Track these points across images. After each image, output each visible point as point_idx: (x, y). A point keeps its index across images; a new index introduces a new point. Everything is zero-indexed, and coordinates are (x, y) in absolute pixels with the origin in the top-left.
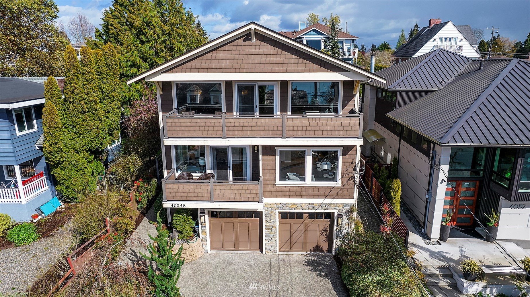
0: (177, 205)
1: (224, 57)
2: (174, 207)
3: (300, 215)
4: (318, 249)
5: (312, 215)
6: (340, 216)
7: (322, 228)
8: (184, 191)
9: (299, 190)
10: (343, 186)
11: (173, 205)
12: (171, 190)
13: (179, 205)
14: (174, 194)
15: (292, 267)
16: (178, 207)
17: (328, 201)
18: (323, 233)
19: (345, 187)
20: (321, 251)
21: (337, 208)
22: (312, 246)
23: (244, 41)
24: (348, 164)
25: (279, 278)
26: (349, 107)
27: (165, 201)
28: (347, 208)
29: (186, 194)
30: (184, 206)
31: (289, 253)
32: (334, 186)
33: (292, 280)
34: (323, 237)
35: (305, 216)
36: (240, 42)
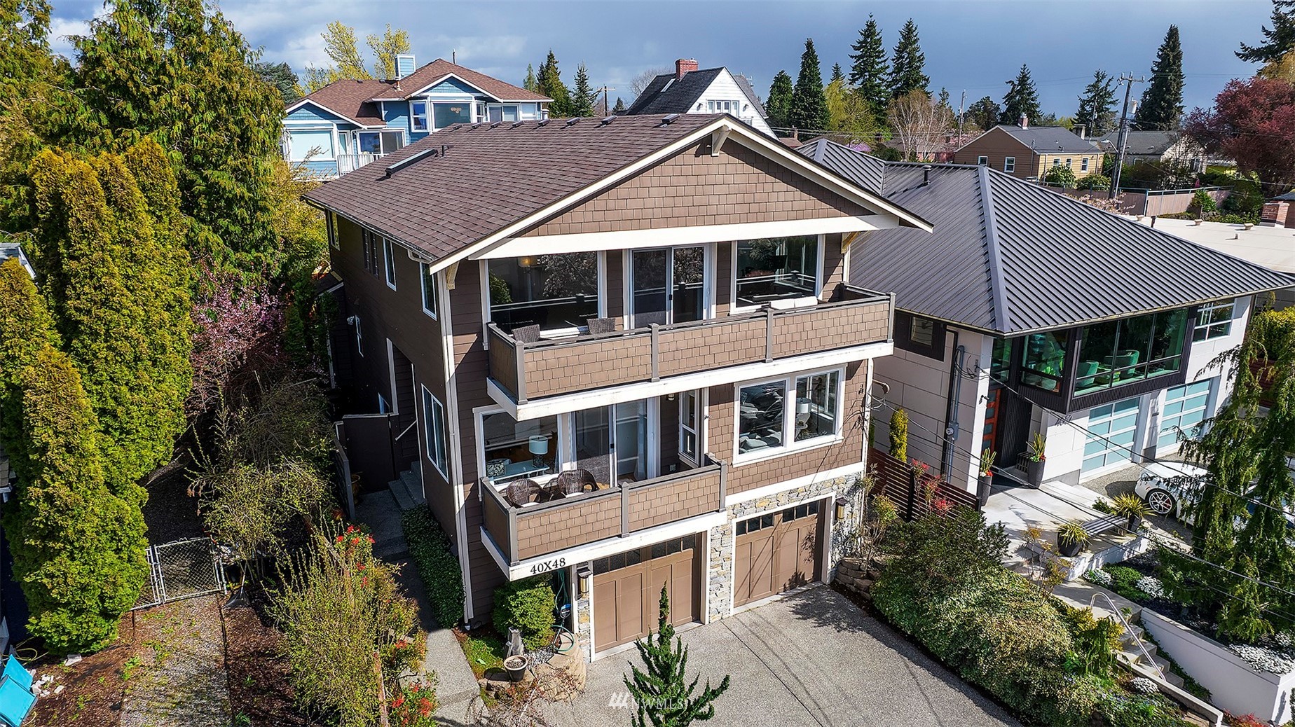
0: (545, 566)
1: (654, 192)
2: (537, 572)
3: (767, 520)
4: (797, 580)
5: (788, 515)
6: (840, 503)
7: (804, 535)
8: (563, 525)
9: (774, 466)
10: (846, 439)
11: (536, 568)
12: (531, 532)
13: (551, 566)
14: (536, 542)
15: (785, 632)
16: (548, 570)
17: (822, 476)
18: (806, 544)
19: (849, 441)
20: (804, 583)
21: (835, 487)
22: (785, 579)
23: (697, 155)
24: (853, 395)
25: (781, 660)
26: (834, 280)
27: (515, 565)
28: (851, 483)
29: (565, 534)
30: (562, 564)
31: (751, 606)
32: (830, 444)
33: (807, 656)
34: (806, 553)
35: (777, 518)
36: (690, 156)
